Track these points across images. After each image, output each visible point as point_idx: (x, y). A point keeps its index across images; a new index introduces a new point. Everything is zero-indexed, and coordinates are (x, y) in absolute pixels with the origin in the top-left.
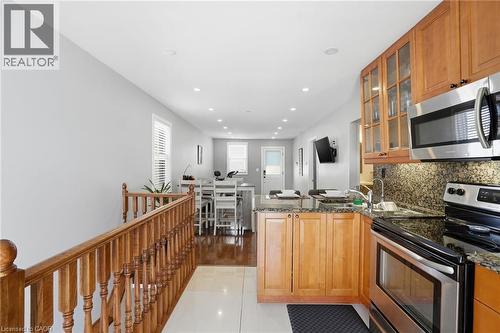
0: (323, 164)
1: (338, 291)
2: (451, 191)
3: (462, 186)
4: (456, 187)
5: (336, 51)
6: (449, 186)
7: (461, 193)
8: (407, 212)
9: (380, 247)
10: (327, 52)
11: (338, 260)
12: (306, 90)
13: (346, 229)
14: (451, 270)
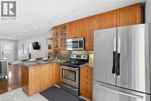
0: (35, 50)
1: (51, 83)
2: (72, 56)
3: (74, 55)
4: (73, 55)
5: (50, 21)
6: (71, 55)
7: (73, 56)
8: (63, 61)
9: (63, 69)
10: (48, 21)
11: (51, 75)
12: (35, 27)
13: (53, 67)
14: (77, 69)
